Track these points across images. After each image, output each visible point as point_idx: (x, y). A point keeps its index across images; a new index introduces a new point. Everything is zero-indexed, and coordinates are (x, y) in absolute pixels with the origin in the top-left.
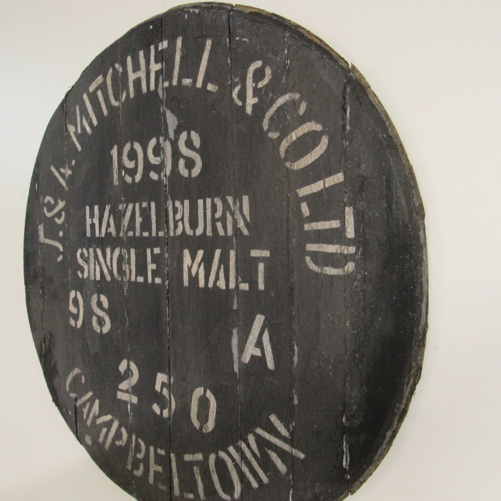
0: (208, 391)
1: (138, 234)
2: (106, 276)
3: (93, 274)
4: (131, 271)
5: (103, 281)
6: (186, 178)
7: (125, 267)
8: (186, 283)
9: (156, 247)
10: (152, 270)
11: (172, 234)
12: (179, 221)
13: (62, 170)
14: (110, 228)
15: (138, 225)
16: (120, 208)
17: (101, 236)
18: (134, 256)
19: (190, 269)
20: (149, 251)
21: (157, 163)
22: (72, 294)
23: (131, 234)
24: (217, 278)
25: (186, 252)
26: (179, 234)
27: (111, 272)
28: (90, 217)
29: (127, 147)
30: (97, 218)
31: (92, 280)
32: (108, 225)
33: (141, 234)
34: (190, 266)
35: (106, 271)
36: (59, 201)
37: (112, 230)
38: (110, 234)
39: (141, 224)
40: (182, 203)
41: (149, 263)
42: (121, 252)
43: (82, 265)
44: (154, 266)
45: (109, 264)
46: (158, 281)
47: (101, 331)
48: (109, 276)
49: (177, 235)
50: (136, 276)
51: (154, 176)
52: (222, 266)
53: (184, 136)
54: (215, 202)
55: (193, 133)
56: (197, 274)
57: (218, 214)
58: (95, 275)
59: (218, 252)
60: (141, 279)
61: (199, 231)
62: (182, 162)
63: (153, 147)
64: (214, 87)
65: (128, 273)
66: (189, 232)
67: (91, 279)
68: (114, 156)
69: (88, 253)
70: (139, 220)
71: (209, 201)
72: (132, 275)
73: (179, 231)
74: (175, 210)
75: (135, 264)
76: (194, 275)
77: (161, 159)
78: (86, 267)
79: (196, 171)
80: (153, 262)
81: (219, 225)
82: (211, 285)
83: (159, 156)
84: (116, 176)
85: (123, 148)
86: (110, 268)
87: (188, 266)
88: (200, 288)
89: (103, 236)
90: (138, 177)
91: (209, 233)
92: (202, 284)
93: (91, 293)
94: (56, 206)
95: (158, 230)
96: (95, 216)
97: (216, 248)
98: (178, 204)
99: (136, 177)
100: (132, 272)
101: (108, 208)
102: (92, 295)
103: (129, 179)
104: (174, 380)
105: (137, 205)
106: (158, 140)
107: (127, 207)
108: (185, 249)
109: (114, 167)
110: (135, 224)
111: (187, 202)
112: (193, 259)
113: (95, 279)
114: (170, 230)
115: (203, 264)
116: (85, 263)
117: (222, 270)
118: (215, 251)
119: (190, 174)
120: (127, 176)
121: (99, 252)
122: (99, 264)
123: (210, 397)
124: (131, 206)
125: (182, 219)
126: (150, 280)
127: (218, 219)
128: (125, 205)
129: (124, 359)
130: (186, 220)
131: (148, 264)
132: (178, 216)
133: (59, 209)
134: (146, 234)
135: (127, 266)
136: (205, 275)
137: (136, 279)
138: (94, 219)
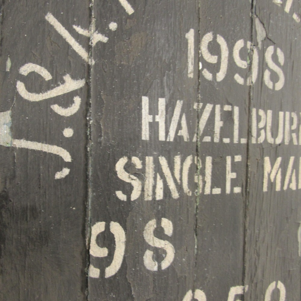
0: (279, 282)
1: (216, 140)
2: (173, 193)
3: (150, 193)
4: (204, 182)
5: (167, 200)
6: (270, 89)
7: (198, 179)
8: (265, 189)
9: (237, 155)
10: (232, 180)
11: (254, 141)
12: (261, 129)
13: (79, 30)
14: (182, 131)
15: (217, 130)
16: (195, 107)
17: (168, 140)
18: (211, 164)
19: (269, 175)
20: (229, 159)
21: (243, 67)
22: (98, 228)
23: (207, 139)
24: (290, 181)
25: (267, 159)
26: (262, 142)
27: (179, 187)
28: (150, 114)
29: (208, 38)
30: (161, 115)
31: (148, 201)
32: (179, 127)
33: (221, 140)
34: (269, 172)
35: (172, 186)
36: (67, 78)
37: (184, 133)
38: (181, 137)
39: (222, 129)
40: (266, 113)
41: (229, 172)
42: (193, 160)
43: (128, 180)
44: (234, 175)
45: (177, 176)
46: (237, 190)
47: (159, 267)
48: (176, 192)
49: (259, 143)
50: (212, 187)
51: (238, 79)
52: (294, 171)
53: (270, 50)
54: (292, 116)
55: (279, 50)
56: (275, 179)
57: (294, 127)
58: (154, 193)
59: (292, 159)
60: (217, 191)
61: (278, 141)
62: (267, 74)
63: (239, 49)
64: (298, 18)
65: (201, 186)
66: (270, 140)
67: (146, 199)
68: (189, 41)
69: (144, 164)
70: (218, 124)
71: (288, 114)
72: (206, 188)
73: (261, 139)
74: (259, 119)
75: (210, 174)
76: (272, 181)
77: (248, 64)
78: (136, 184)
79: (279, 85)
80: (233, 171)
81: (294, 135)
82: (285, 188)
83: (246, 60)
84: (191, 67)
85: (202, 37)
86: (179, 181)
87: (268, 172)
88: (276, 191)
89: (172, 140)
90: (221, 76)
91: (287, 142)
92: (278, 188)
93: (143, 220)
94: (58, 85)
95: (240, 136)
96: (160, 113)
97: (291, 156)
98: (261, 112)
99: (218, 74)
100: (206, 184)
101: (179, 104)
102: (146, 221)
103: (208, 75)
104: (249, 288)
105: (218, 107)
106: (245, 44)
107: (204, 107)
108: (266, 156)
109: (189, 55)
110: (213, 128)
111: (270, 112)
112: (272, 165)
113: (154, 198)
114: (253, 138)
115: (280, 170)
116: (135, 178)
117: (294, 174)
118: (290, 158)
119: (274, 86)
120: (205, 70)
121: (163, 161)
122: (163, 177)
123: (281, 287)
124: (209, 107)
125: (265, 128)
126: (228, 190)
127: (293, 130)
128: (201, 104)
129: (188, 291)
130: (268, 128)
131: (227, 173)
132: (261, 125)
133: (66, 92)
134: (226, 141)
135: (201, 178)
136: (282, 179)
137: (211, 191)
138: (157, 117)
